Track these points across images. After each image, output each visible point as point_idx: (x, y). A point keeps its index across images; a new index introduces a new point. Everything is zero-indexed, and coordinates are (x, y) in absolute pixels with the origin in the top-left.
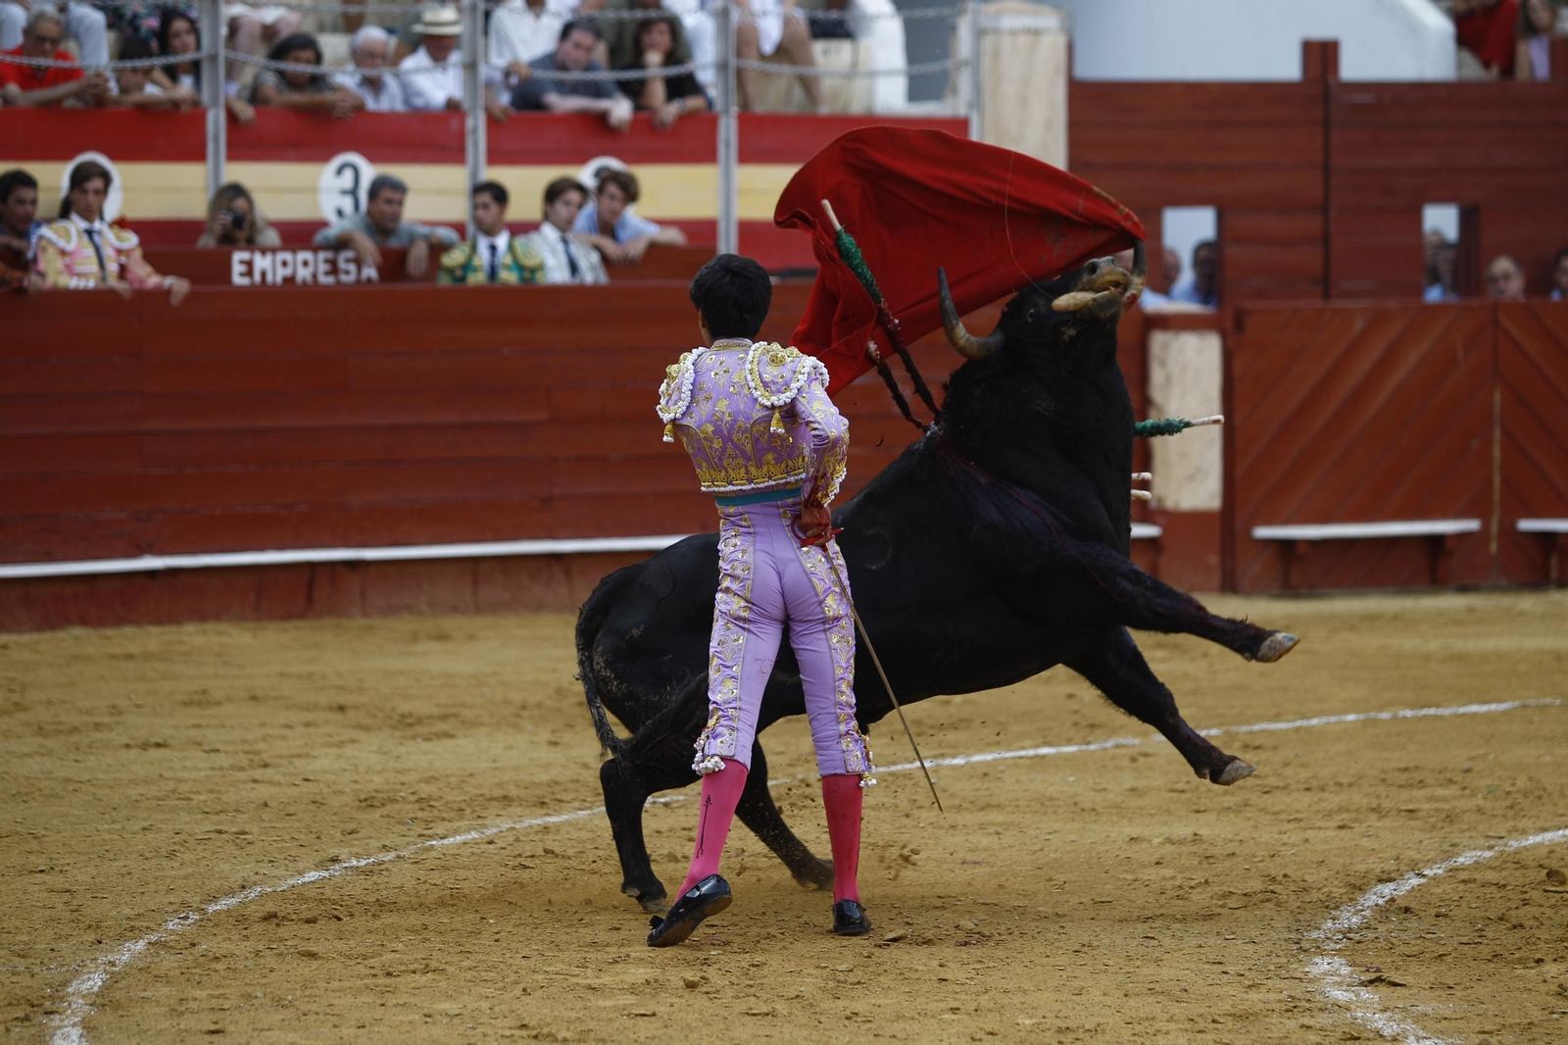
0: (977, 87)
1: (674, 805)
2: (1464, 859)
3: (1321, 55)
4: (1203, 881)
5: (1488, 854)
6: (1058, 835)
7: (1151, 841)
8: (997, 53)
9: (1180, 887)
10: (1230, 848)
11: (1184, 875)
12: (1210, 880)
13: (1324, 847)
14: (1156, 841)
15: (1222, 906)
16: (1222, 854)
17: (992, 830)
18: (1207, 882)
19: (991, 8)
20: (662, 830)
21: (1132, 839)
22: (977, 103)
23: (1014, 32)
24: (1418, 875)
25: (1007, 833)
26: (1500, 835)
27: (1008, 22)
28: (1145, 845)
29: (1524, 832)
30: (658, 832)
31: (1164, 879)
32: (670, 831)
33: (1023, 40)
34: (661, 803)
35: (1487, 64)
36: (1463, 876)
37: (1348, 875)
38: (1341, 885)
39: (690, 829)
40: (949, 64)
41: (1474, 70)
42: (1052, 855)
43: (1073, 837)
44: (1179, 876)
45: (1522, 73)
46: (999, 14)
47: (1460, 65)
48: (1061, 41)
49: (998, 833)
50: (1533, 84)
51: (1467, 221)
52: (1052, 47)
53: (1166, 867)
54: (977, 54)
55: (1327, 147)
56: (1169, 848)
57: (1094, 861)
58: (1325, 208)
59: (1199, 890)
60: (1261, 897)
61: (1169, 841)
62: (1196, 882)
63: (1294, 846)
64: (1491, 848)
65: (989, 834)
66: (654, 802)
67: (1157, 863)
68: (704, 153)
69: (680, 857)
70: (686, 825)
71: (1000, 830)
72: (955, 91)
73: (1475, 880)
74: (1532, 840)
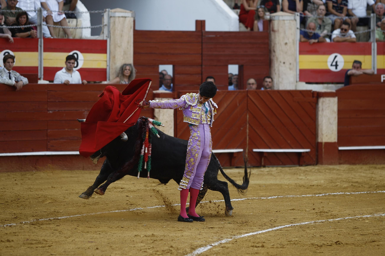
0: (109, 32)
1: (13, 226)
2: (223, 241)
3: (200, 24)
4: (152, 247)
5: (230, 240)
6: (116, 234)
7: (140, 236)
8: (114, 22)
9: (146, 249)
10: (162, 238)
11: (148, 245)
12: (154, 247)
13: (187, 238)
14: (142, 236)
15: (155, 254)
16: (159, 240)
17: (98, 233)
18: (153, 247)
19: (113, 10)
20: (8, 233)
21: (135, 235)
22: (109, 36)
23: (119, 17)
24: (210, 245)
25: (102, 234)
26: (235, 234)
27: (117, 14)
28: (139, 237)
29: (241, 234)
30: (6, 234)
31: (142, 246)
32: (10, 233)
33: (122, 18)
34: (9, 225)
35: (247, 27)
36: (222, 245)
37: (192, 245)
38: (189, 248)
39: (15, 233)
40: (102, 26)
41: (243, 29)
42: (113, 240)
43: (120, 235)
44: (146, 246)
45: (255, 30)
46: (115, 12)
47: (240, 27)
48: (132, 19)
49: (100, 234)
50: (259, 32)
51: (241, 69)
52: (129, 21)
53: (143, 243)
54: (109, 23)
55: (202, 49)
56: (145, 238)
57: (124, 241)
58: (202, 65)
59: (151, 249)
60: (167, 251)
61: (146, 236)
62: (151, 247)
63: (179, 237)
64: (231, 238)
65: (97, 234)
66: (7, 225)
67: (142, 242)
68: (35, 49)
69: (11, 241)
70: (15, 232)
71: (100, 233)
72: (103, 33)
73: (225, 247)
74: (243, 236)
